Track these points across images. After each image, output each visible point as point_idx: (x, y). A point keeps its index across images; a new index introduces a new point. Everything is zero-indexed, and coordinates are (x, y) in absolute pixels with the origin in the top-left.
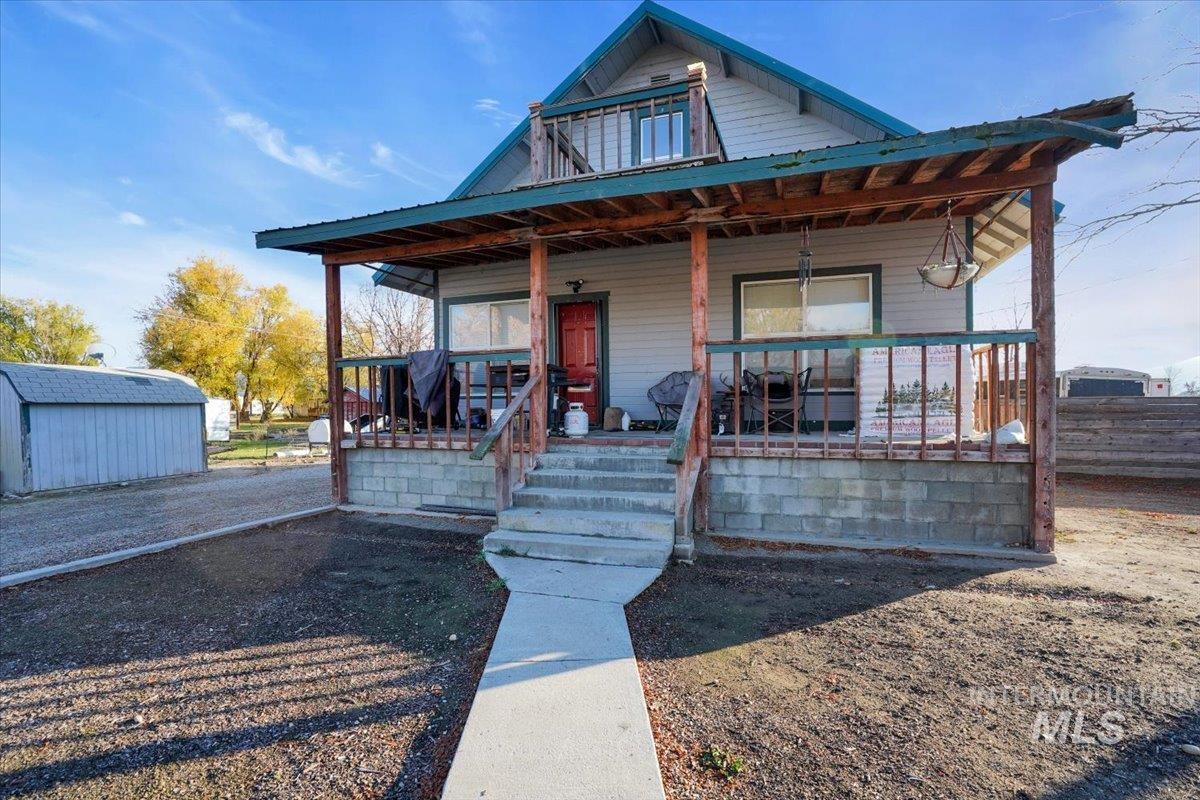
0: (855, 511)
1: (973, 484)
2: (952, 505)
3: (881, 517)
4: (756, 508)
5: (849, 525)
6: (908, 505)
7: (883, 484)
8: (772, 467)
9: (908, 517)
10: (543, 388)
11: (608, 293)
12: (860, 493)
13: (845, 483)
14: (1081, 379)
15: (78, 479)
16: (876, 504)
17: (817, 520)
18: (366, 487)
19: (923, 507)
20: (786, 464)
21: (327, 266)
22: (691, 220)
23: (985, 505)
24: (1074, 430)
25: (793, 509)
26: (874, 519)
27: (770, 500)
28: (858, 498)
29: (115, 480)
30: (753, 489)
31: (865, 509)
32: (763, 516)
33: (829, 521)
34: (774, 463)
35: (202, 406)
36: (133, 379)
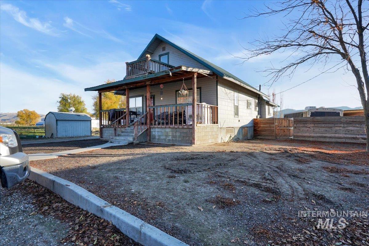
0: (170, 138)
1: (186, 132)
2: (183, 136)
3: (174, 139)
4: (157, 137)
5: (169, 140)
6: (177, 136)
7: (174, 132)
8: (159, 130)
9: (177, 139)
10: (128, 115)
11: (155, 95)
12: (171, 134)
13: (169, 132)
14: (315, 112)
15: (66, 135)
16: (173, 136)
17: (165, 139)
18: (105, 135)
19: (180, 137)
20: (161, 129)
21: (99, 93)
22: (146, 84)
23: (188, 136)
24: (303, 127)
25: (162, 137)
26: (173, 139)
27: (159, 136)
28: (170, 135)
29: (72, 136)
30: (156, 134)
31: (172, 138)
32: (158, 139)
33: (167, 140)
34: (159, 129)
35: (91, 121)
36: (77, 115)
